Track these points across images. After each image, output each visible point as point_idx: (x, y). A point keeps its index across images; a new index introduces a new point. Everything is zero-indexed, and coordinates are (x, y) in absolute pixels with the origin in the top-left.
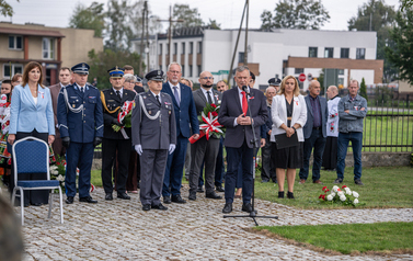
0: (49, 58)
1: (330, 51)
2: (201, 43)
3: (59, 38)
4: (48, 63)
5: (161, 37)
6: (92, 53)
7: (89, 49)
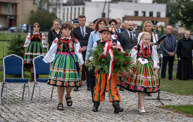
0: (11, 14)
1: (144, 13)
2: (83, 9)
3: (16, 4)
4: (10, 16)
5: (64, 5)
6: (32, 12)
7: (30, 10)
